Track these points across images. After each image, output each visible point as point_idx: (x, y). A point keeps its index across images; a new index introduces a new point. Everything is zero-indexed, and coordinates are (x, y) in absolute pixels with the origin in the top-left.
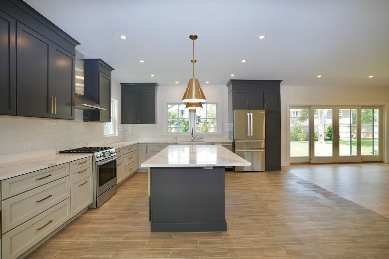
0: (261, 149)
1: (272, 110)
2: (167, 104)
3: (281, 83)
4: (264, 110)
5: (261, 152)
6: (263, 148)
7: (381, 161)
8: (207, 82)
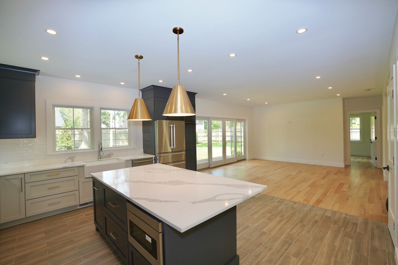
0: (182, 161)
1: (190, 121)
2: (54, 106)
3: (196, 96)
4: (184, 121)
5: (182, 165)
6: (183, 160)
7: (245, 159)
8: (122, 83)
